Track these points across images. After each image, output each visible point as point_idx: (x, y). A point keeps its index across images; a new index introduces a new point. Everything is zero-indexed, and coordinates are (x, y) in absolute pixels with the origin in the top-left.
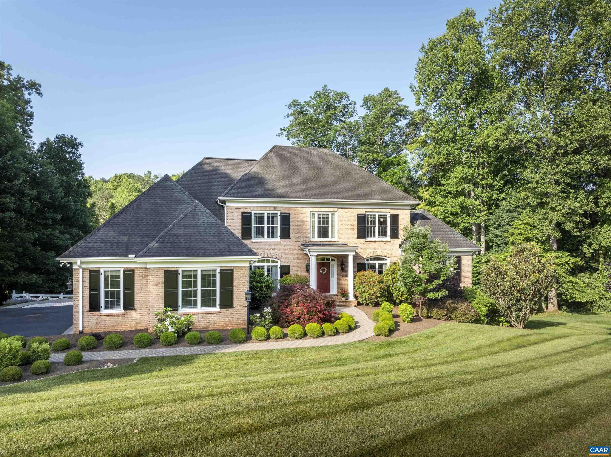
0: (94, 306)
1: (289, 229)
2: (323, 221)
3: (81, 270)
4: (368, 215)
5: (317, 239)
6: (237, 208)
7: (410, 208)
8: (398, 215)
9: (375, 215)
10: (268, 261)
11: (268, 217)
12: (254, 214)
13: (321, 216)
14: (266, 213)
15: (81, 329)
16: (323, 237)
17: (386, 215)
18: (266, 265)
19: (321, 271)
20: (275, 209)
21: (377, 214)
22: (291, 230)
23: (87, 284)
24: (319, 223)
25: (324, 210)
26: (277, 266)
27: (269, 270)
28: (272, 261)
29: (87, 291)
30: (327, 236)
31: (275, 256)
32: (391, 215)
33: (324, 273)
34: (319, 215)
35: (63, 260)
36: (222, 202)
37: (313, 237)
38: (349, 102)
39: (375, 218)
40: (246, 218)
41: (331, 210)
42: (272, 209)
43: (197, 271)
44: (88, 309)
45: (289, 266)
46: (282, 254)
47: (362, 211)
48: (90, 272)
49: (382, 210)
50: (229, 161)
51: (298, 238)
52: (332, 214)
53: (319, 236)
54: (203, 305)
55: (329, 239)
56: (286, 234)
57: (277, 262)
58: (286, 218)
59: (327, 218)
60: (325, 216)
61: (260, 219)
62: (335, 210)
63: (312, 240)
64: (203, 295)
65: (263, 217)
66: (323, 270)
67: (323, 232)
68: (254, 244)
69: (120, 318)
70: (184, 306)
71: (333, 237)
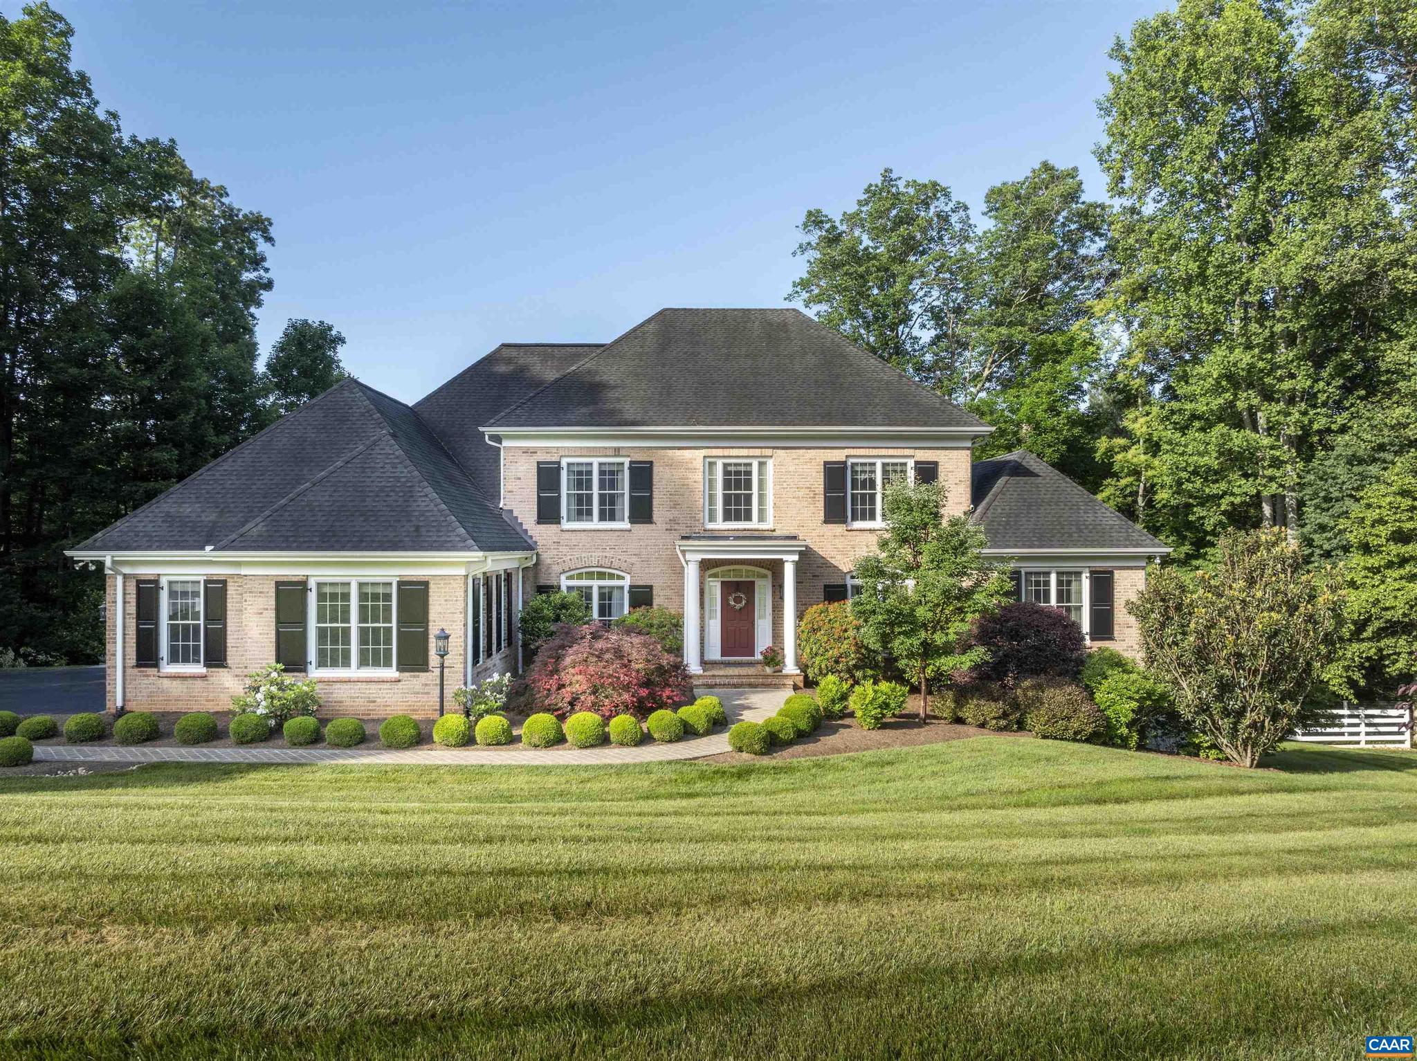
0: (146, 655)
1: (650, 498)
2: (738, 480)
3: (120, 580)
4: (853, 465)
5: (720, 525)
6: (526, 451)
7: (969, 444)
8: (936, 463)
9: (874, 464)
10: (601, 576)
11: (602, 473)
12: (569, 465)
13: (732, 469)
14: (596, 461)
15: (119, 703)
16: (738, 518)
17: (905, 464)
18: (595, 584)
19: (732, 603)
20: (617, 452)
21: (879, 463)
22: (655, 502)
23: (132, 609)
24: (727, 485)
25: (738, 454)
26: (622, 588)
27: (606, 595)
28: (611, 576)
29: (132, 623)
30: (748, 518)
31: (616, 564)
32: (917, 463)
33: (738, 606)
34: (725, 465)
35: (82, 556)
36: (492, 437)
37: (712, 518)
38: (951, 205)
39: (874, 472)
40: (548, 476)
41: (757, 452)
42: (611, 452)
43: (349, 584)
44: (134, 662)
45: (651, 587)
46: (634, 559)
47: (837, 456)
48: (139, 582)
49: (891, 452)
50: (556, 350)
51: (674, 521)
52: (761, 464)
53: (727, 517)
54: (363, 662)
55: (754, 524)
56: (642, 512)
57: (623, 578)
58: (642, 475)
59: (749, 473)
60: (742, 469)
61: (581, 478)
62: (768, 452)
63: (710, 526)
64: (363, 640)
65: (590, 473)
66: (737, 600)
67: (737, 506)
68: (567, 535)
69: (199, 683)
70: (322, 663)
71: (762, 519)
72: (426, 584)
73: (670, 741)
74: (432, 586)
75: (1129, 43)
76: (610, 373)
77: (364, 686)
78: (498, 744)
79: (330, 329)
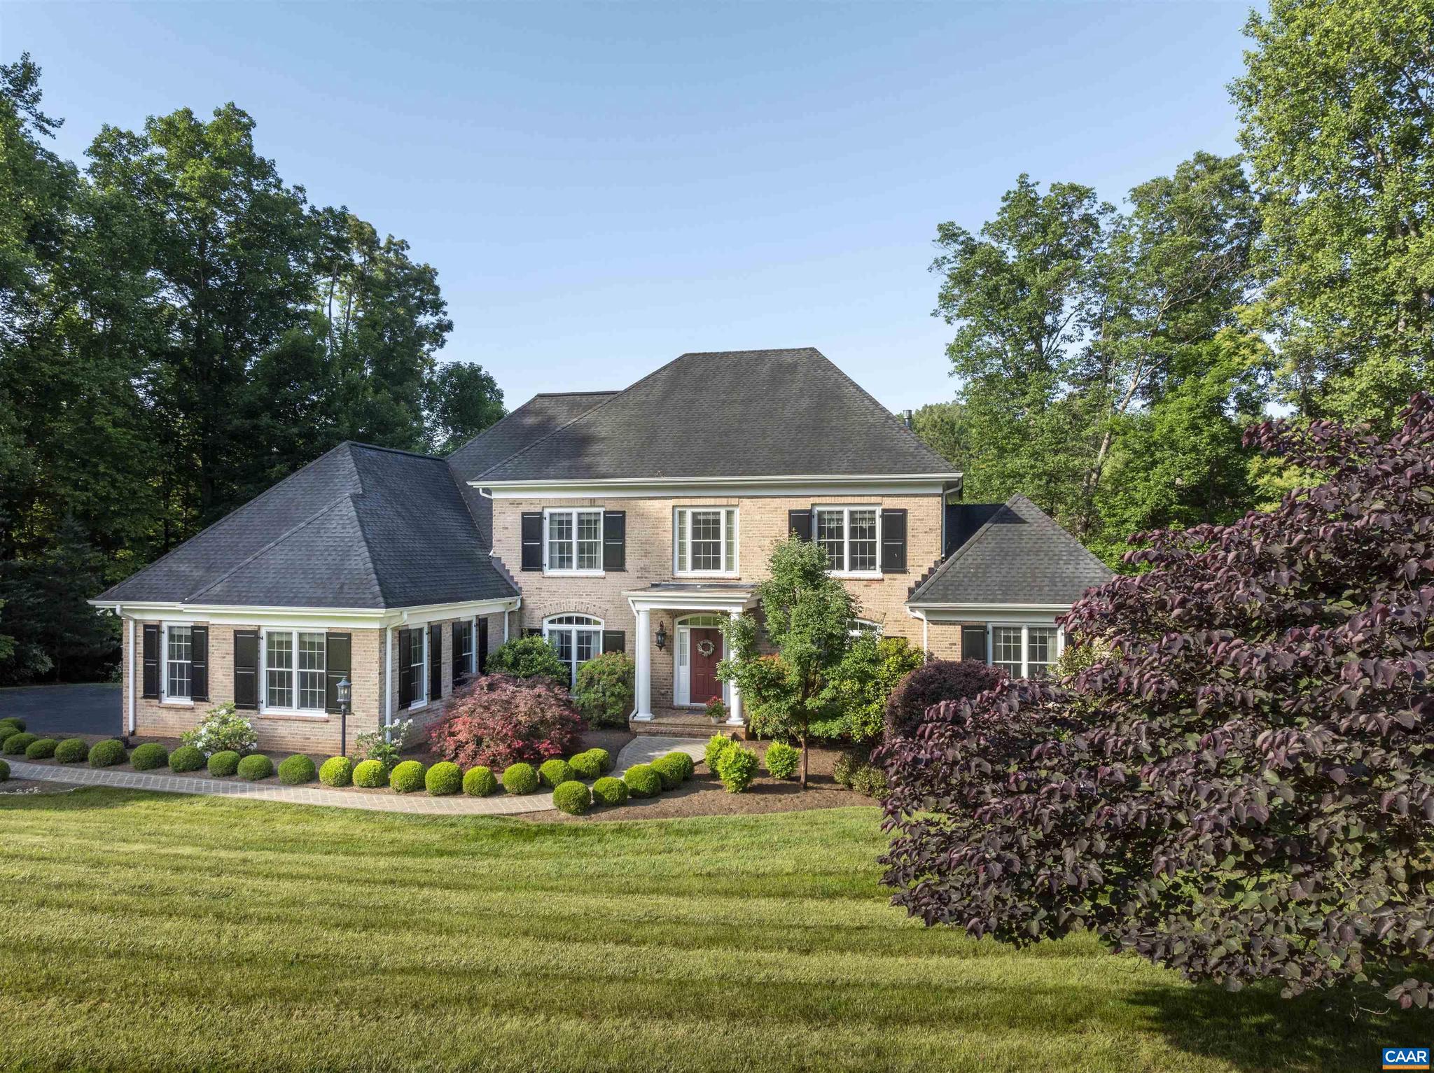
0: (151, 689)
1: (623, 547)
2: (707, 528)
3: (131, 624)
4: (820, 513)
5: (689, 573)
6: (514, 503)
7: (941, 492)
8: (904, 511)
9: (841, 512)
10: (579, 621)
11: (580, 522)
12: (552, 515)
13: (701, 517)
14: (575, 511)
15: (131, 729)
16: (707, 567)
17: (874, 512)
18: (574, 628)
19: (700, 650)
20: (593, 502)
21: (846, 511)
22: (628, 551)
23: (141, 649)
24: (696, 533)
25: (705, 504)
26: (597, 633)
27: (585, 639)
28: (588, 621)
29: (141, 661)
30: (717, 566)
31: (591, 610)
32: (884, 511)
33: (706, 653)
34: (694, 514)
35: (101, 604)
36: (485, 491)
37: (682, 567)
38: (1097, 207)
39: (842, 520)
40: (531, 526)
41: (724, 501)
42: (587, 503)
43: (290, 634)
44: (140, 694)
45: (623, 633)
46: (608, 606)
47: (803, 504)
48: (146, 627)
49: (857, 500)
51: (644, 569)
52: (729, 514)
54: (303, 704)
55: (721, 573)
56: (615, 561)
57: (599, 623)
58: (616, 524)
59: (717, 522)
60: (711, 517)
61: (562, 527)
62: (734, 501)
63: (679, 574)
64: (303, 683)
65: (569, 523)
66: (705, 647)
67: (707, 555)
68: (548, 582)
69: (188, 715)
70: (271, 703)
71: (729, 567)
72: (349, 635)
73: (519, 794)
74: (353, 637)
75: (1268, 16)
76: (604, 424)
77: (300, 724)
78: (369, 786)
79: (480, 369)
